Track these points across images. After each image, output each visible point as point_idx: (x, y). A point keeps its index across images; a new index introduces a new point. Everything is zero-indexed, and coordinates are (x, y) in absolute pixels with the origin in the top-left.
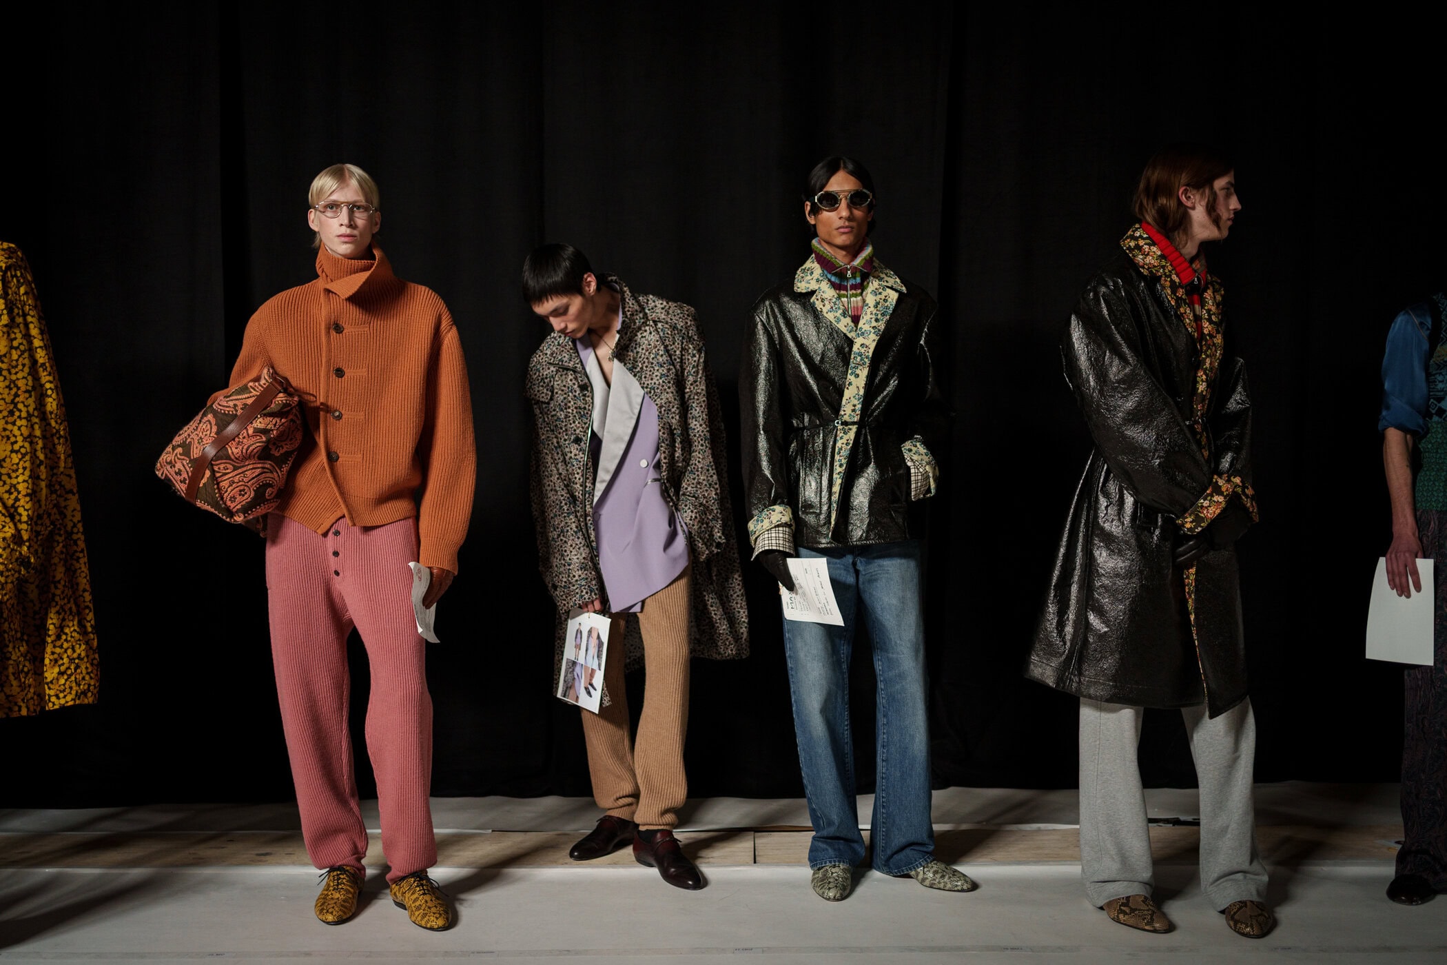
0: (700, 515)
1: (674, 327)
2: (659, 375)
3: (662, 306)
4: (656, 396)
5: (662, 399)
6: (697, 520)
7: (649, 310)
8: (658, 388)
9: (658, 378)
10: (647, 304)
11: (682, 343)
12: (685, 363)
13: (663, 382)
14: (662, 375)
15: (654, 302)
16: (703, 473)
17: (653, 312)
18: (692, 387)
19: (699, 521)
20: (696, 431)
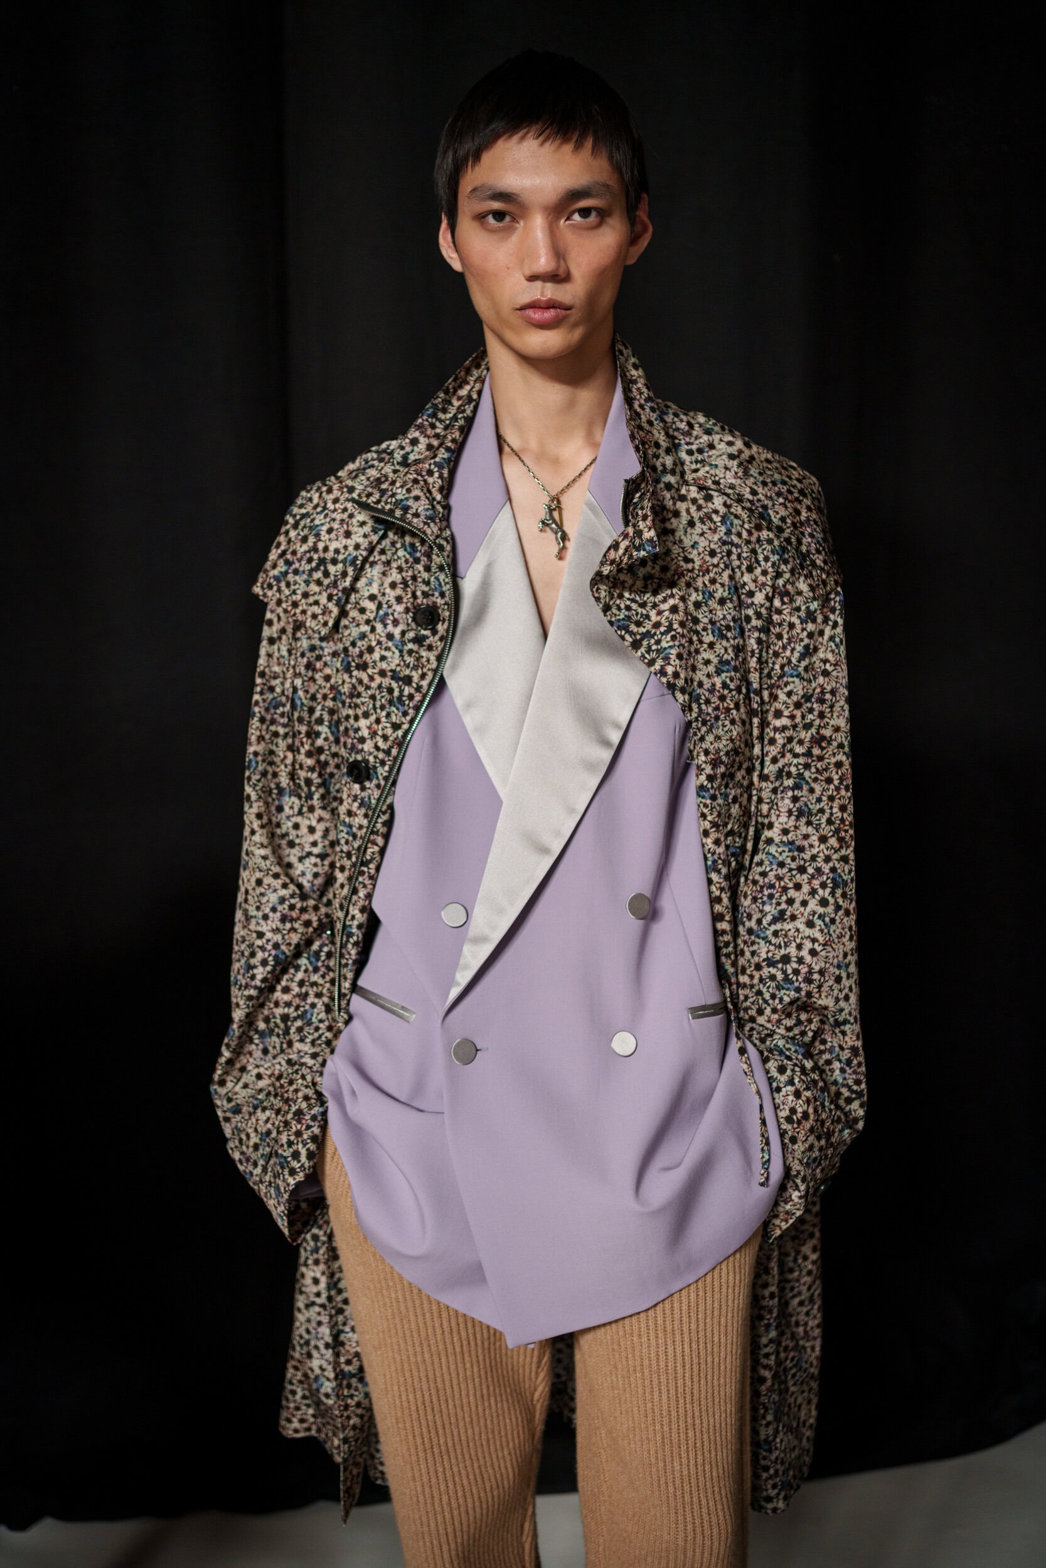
0: (816, 1111)
1: (761, 519)
2: (715, 660)
3: (733, 450)
4: (704, 723)
5: (718, 738)
6: (807, 1125)
7: (690, 453)
8: (708, 702)
9: (711, 669)
10: (689, 434)
11: (779, 575)
12: (779, 636)
13: (725, 685)
14: (721, 662)
15: (708, 432)
16: (825, 988)
17: (702, 461)
18: (798, 713)
19: (812, 1130)
20: (807, 856)
